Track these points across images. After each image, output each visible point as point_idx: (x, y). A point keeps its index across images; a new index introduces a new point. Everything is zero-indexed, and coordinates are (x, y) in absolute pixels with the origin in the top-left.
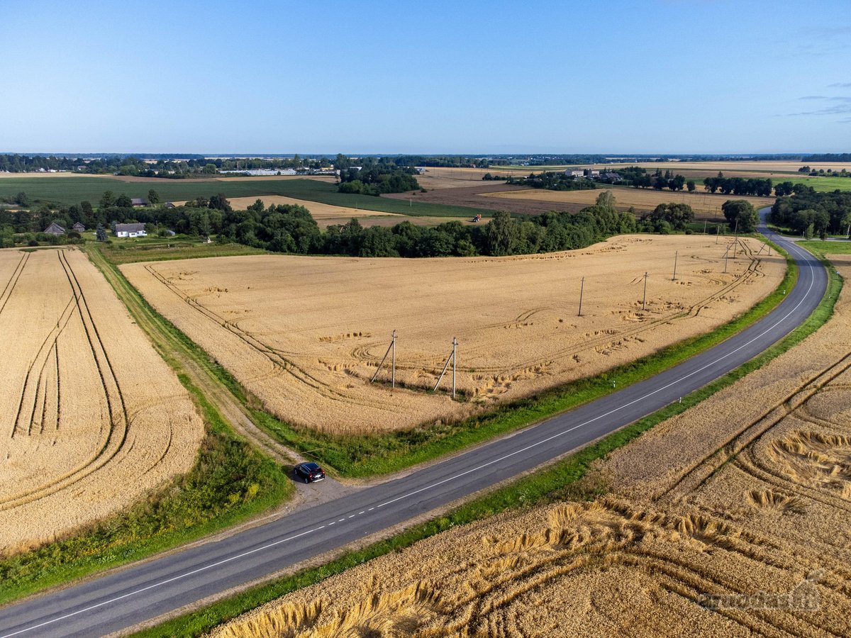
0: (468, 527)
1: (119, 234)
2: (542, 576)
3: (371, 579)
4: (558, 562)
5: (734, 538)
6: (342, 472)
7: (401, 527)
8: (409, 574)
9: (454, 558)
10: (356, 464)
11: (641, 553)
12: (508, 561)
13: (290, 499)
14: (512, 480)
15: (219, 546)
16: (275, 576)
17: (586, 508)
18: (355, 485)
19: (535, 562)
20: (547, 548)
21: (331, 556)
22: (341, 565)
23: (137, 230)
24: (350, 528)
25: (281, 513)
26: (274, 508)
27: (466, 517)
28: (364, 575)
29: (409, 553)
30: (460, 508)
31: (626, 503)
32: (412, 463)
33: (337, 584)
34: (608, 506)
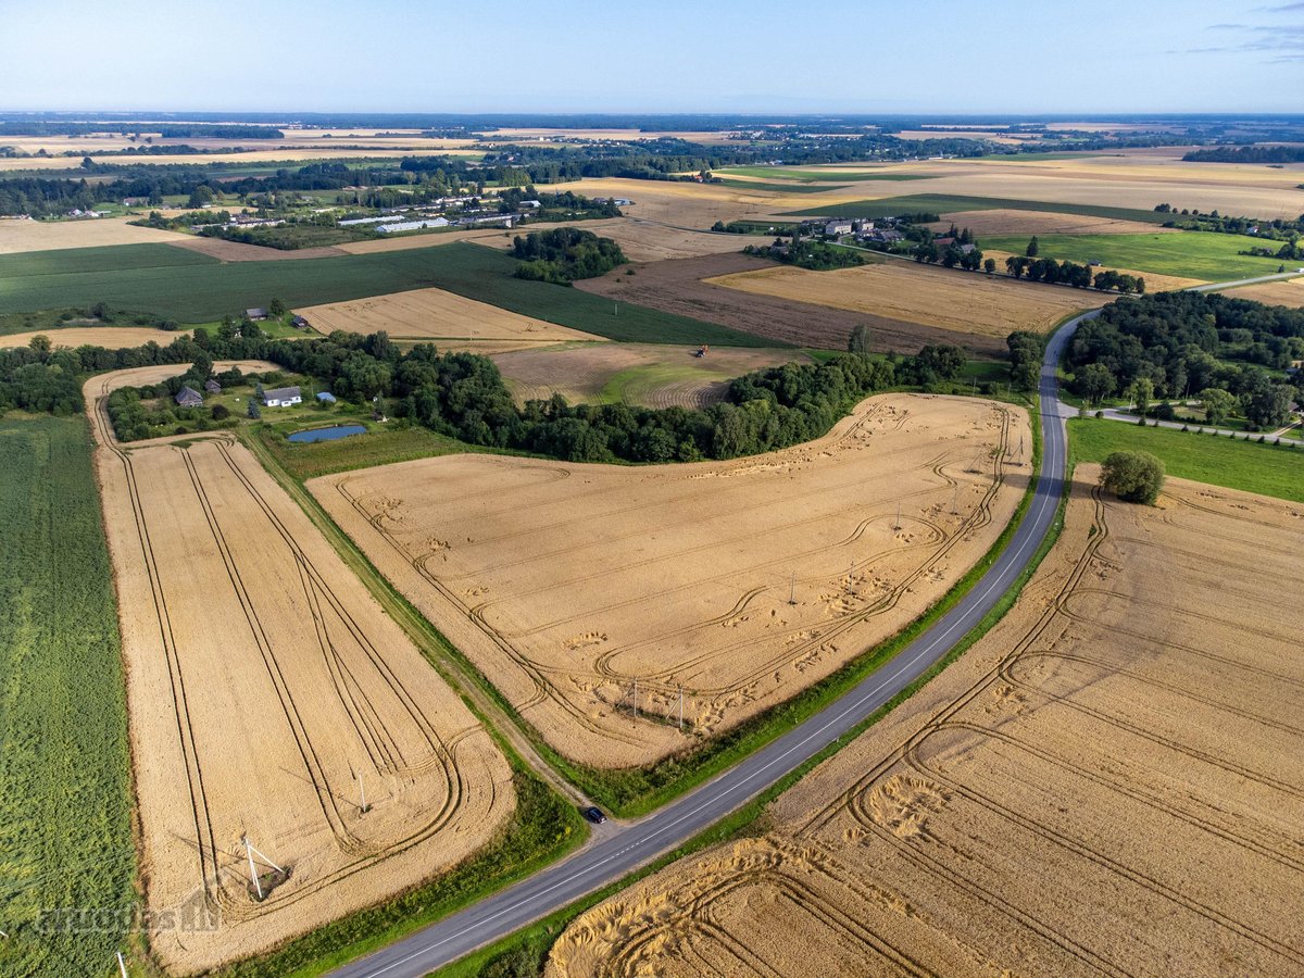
0: (691, 856)
1: (270, 404)
2: (727, 888)
3: (644, 891)
4: (735, 879)
5: (826, 864)
6: (617, 814)
7: (656, 856)
8: (662, 887)
9: (685, 877)
10: (623, 807)
11: (778, 873)
12: (711, 878)
13: (590, 836)
14: (717, 820)
15: (561, 871)
16: (596, 888)
17: (756, 842)
18: (624, 824)
19: (725, 879)
20: (732, 869)
21: (621, 876)
22: (628, 881)
23: (288, 397)
24: (627, 858)
25: (587, 847)
26: (583, 843)
27: (689, 849)
28: (640, 888)
29: (663, 874)
30: (686, 843)
31: (778, 839)
32: (657, 806)
33: (628, 893)
34: (768, 840)
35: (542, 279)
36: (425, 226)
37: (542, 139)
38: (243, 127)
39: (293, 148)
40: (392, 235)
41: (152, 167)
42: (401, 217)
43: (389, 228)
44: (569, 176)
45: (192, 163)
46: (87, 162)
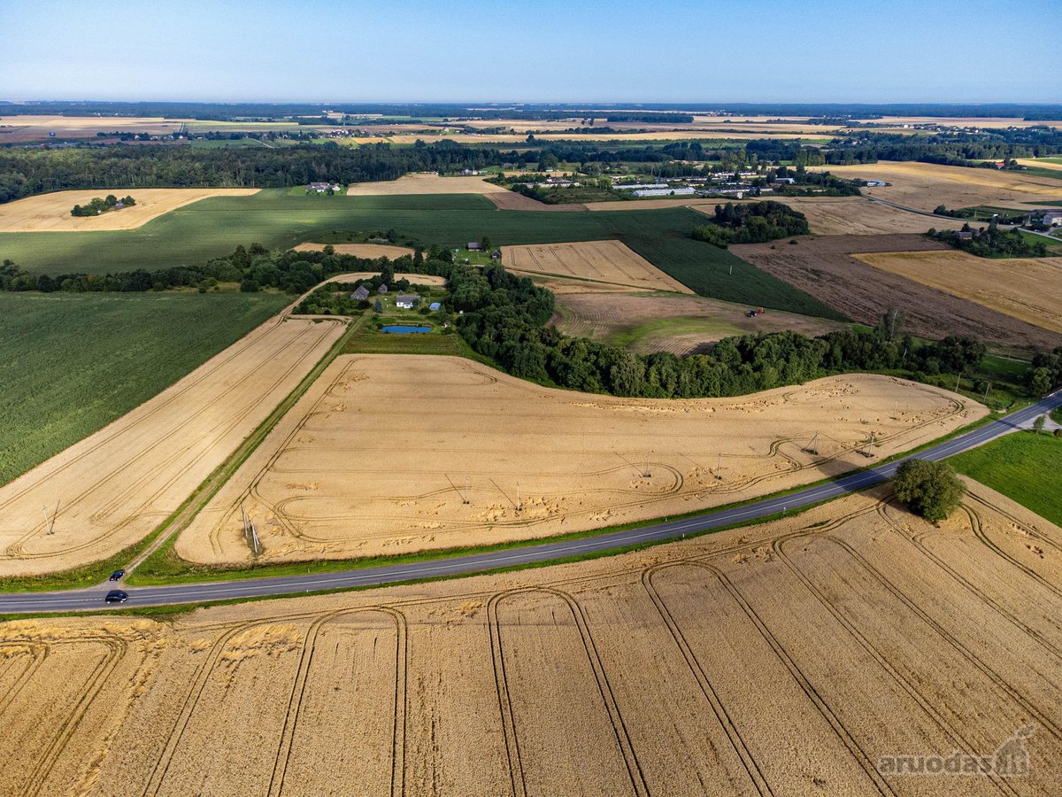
1: (398, 304)
35: (708, 240)
36: (672, 193)
37: (906, 127)
38: (675, 114)
39: (684, 130)
40: (643, 198)
41: (569, 142)
42: (667, 185)
43: (641, 193)
44: (865, 159)
45: (596, 140)
46: (531, 137)
